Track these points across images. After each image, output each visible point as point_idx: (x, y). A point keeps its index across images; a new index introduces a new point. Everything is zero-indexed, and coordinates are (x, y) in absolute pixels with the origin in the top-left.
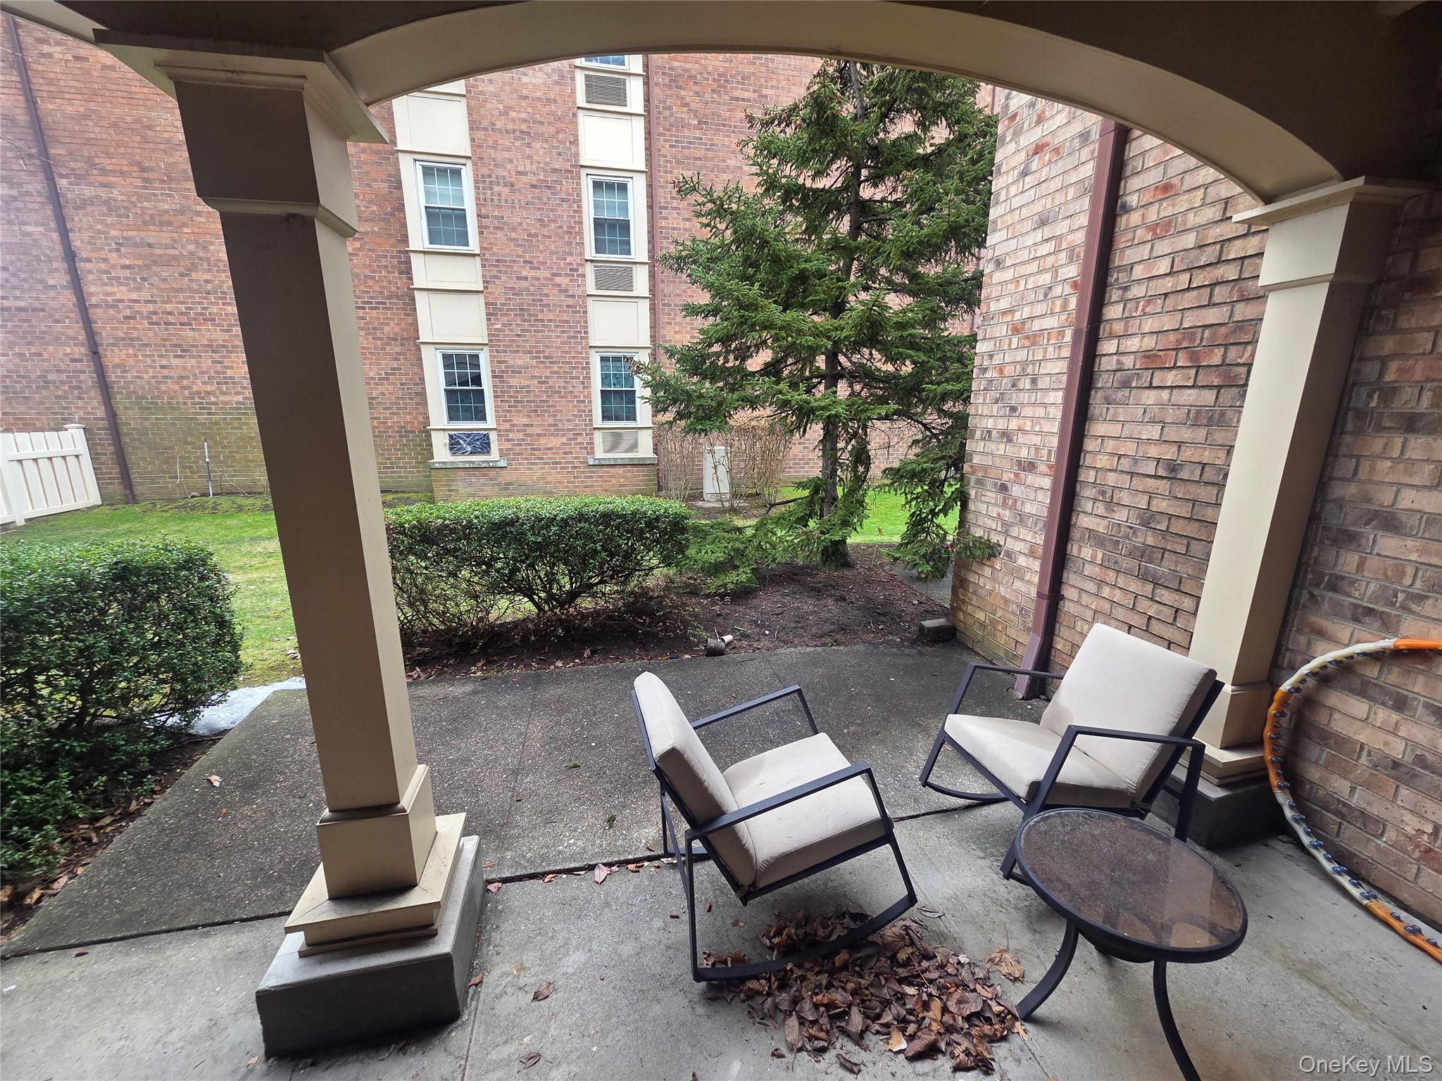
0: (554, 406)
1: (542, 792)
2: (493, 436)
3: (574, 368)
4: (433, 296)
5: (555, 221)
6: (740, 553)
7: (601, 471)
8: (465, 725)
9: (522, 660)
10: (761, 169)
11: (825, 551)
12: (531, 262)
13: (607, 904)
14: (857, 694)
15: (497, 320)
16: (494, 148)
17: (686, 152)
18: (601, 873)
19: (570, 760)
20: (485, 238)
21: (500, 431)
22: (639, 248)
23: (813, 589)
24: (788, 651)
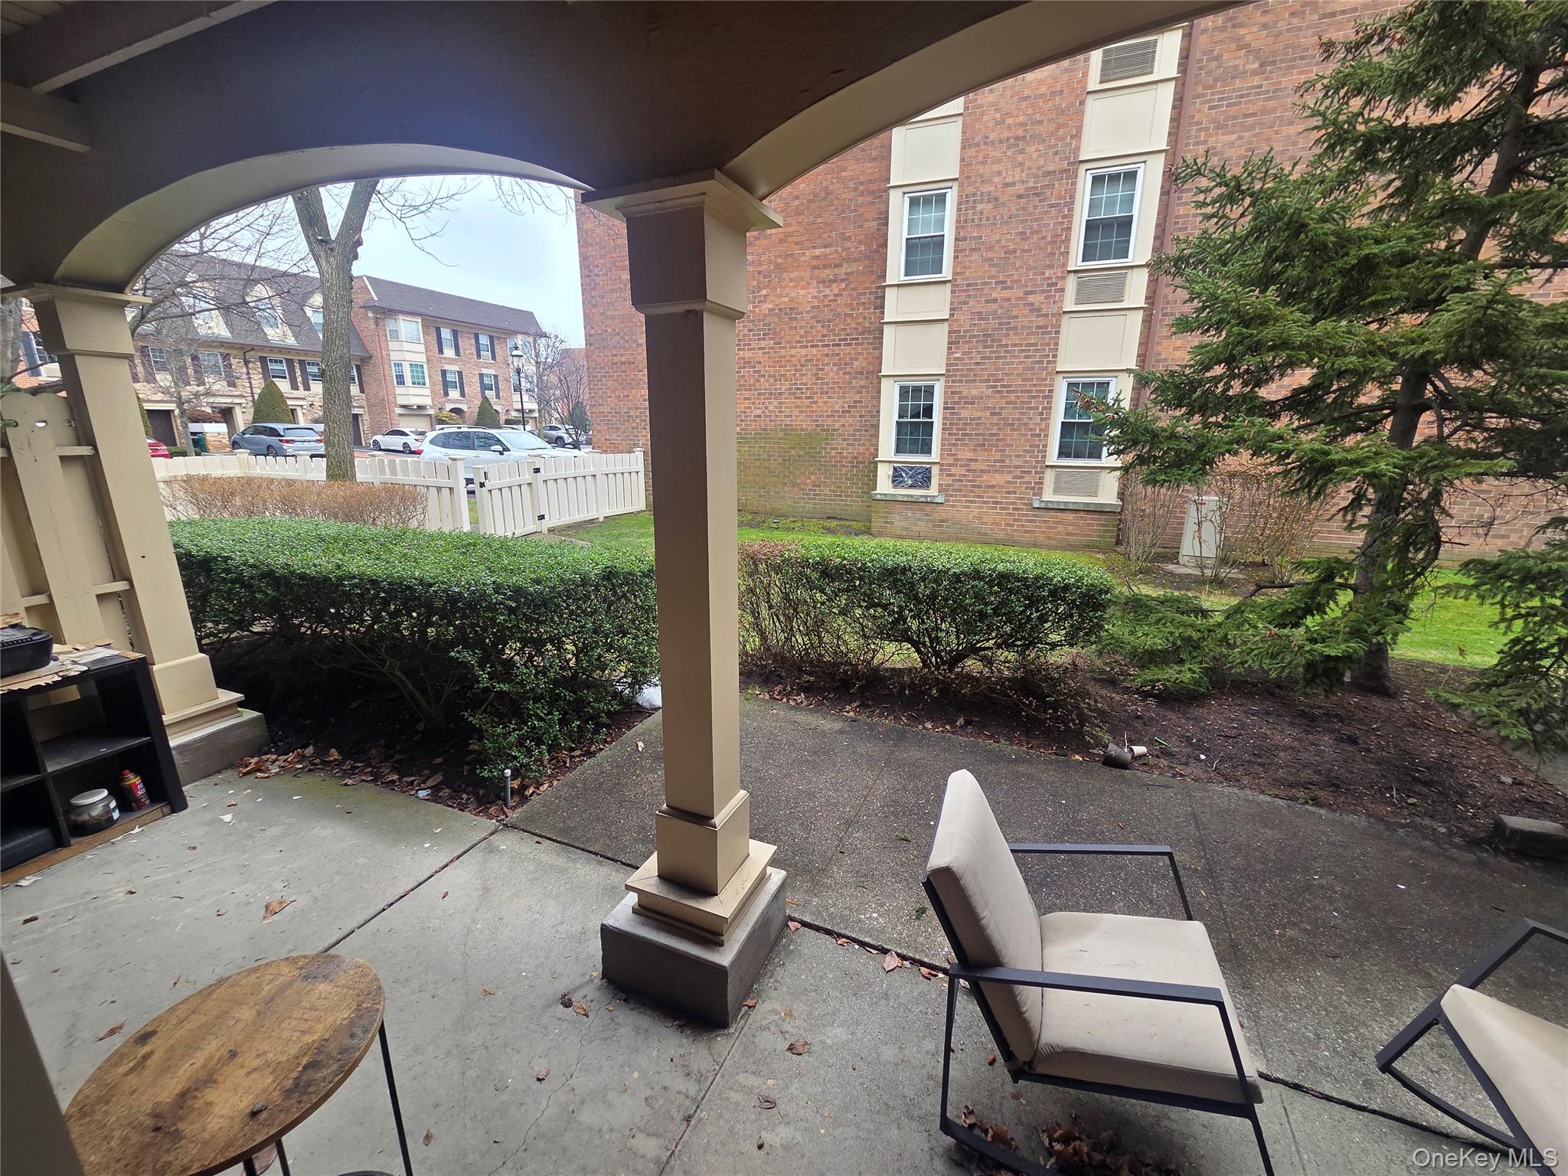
0: (1005, 440)
1: (865, 853)
2: (935, 470)
3: (1034, 397)
4: (900, 328)
5: (1037, 232)
6: (1194, 645)
7: (1047, 516)
8: (822, 760)
9: (894, 711)
10: (1325, 118)
11: (1310, 666)
12: (1003, 282)
13: (886, 996)
14: (1321, 887)
15: (958, 348)
16: (984, 163)
17: (1233, 111)
18: (891, 961)
19: (903, 831)
20: (960, 262)
21: (942, 465)
22: (1141, 246)
23: (1303, 714)
24: (1226, 790)
